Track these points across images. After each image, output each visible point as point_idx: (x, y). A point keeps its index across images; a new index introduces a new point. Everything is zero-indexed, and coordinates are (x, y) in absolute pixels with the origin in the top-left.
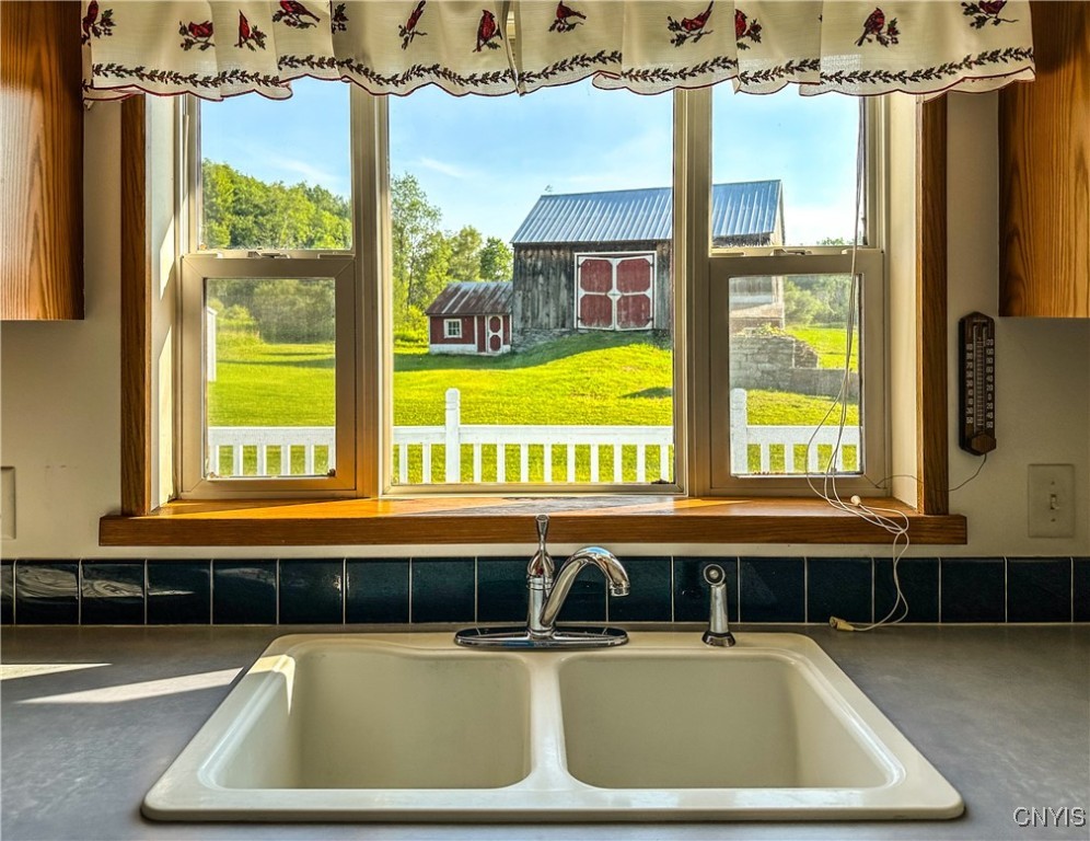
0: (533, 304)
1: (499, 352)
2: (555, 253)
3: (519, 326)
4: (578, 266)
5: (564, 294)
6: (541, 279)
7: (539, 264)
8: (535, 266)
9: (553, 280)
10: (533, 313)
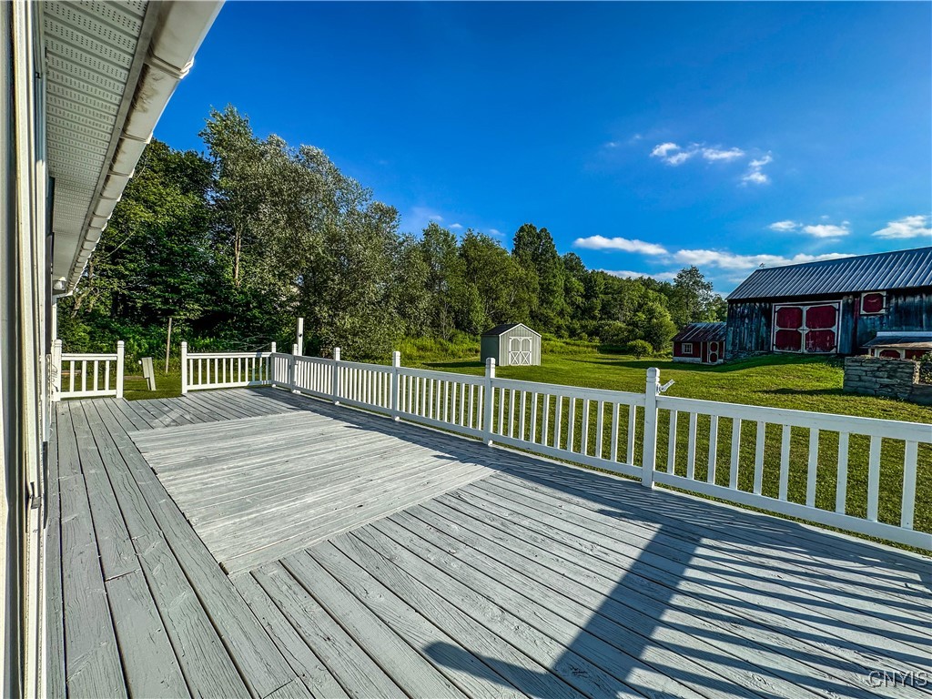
0: (740, 337)
1: (716, 363)
2: (758, 304)
3: (730, 348)
4: (775, 312)
5: (764, 329)
6: (747, 321)
7: (746, 311)
8: (743, 312)
9: (755, 320)
10: (740, 341)
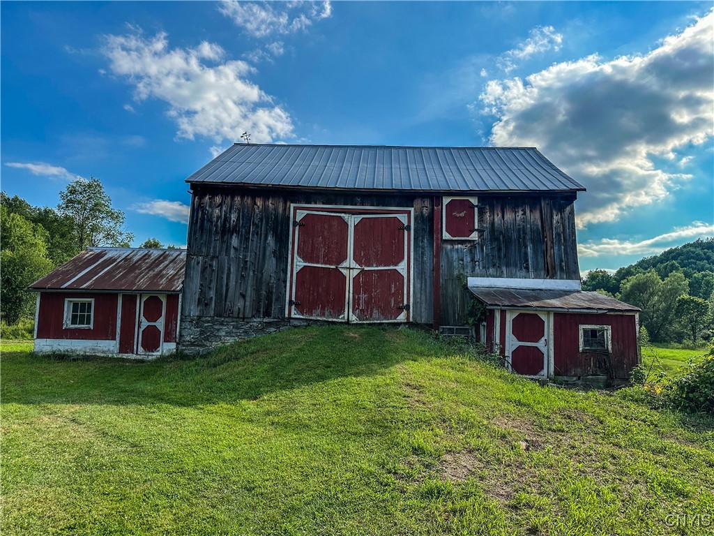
0: (219, 279)
1: (157, 354)
2: (259, 202)
3: (194, 311)
4: (295, 223)
5: (271, 264)
6: (235, 241)
7: (234, 217)
8: (227, 219)
9: (254, 242)
10: (218, 292)
